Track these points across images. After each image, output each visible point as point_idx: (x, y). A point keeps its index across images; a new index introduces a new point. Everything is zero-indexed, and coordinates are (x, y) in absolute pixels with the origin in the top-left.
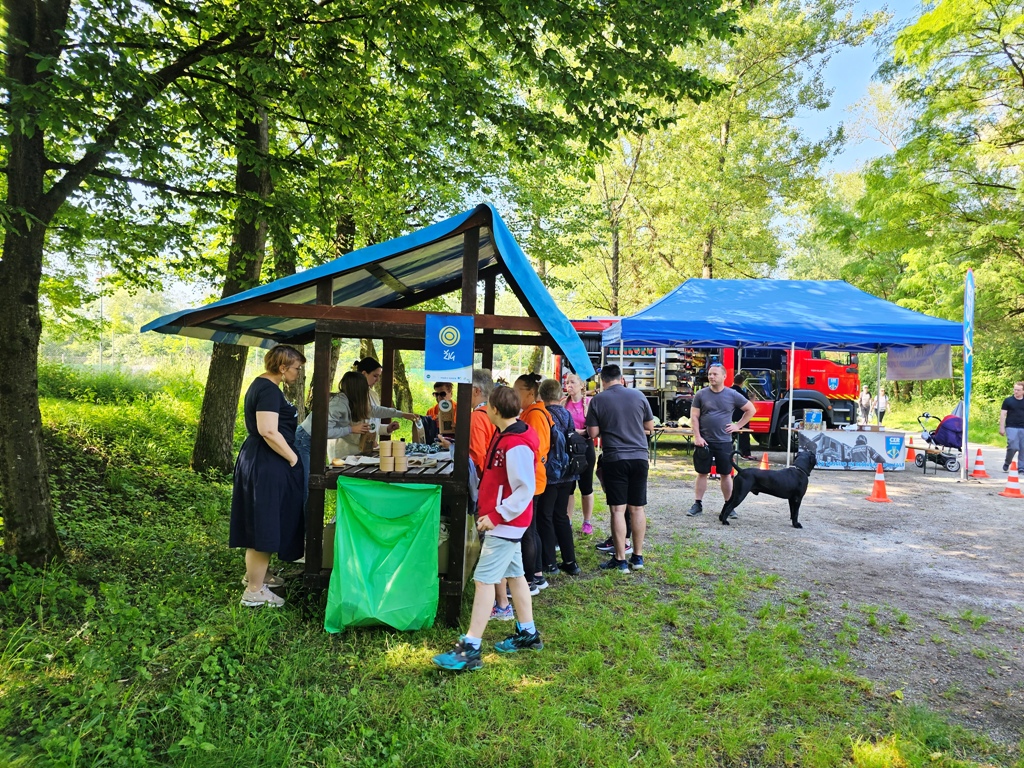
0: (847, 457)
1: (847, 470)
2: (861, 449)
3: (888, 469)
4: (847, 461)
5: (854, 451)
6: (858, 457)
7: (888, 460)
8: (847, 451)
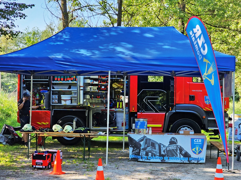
0: (163, 153)
1: (163, 162)
2: (173, 147)
3: (193, 161)
4: (163, 156)
5: (168, 149)
6: (171, 153)
7: (193, 155)
8: (163, 149)
